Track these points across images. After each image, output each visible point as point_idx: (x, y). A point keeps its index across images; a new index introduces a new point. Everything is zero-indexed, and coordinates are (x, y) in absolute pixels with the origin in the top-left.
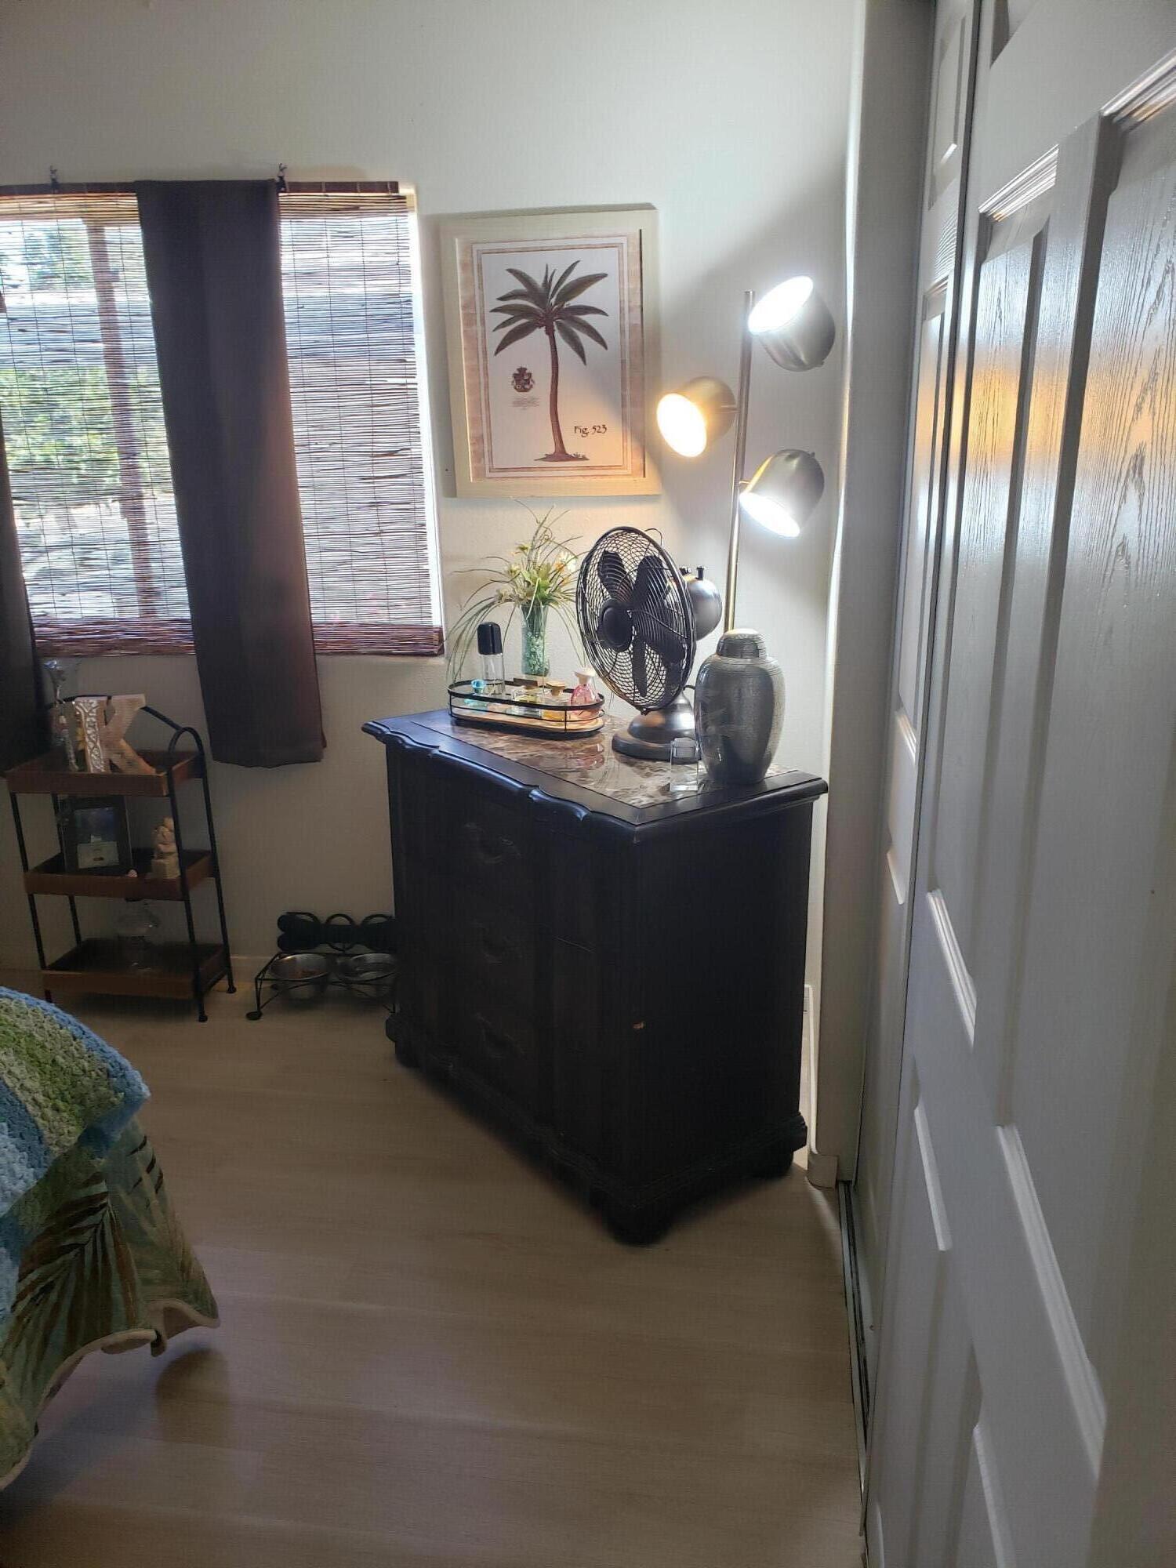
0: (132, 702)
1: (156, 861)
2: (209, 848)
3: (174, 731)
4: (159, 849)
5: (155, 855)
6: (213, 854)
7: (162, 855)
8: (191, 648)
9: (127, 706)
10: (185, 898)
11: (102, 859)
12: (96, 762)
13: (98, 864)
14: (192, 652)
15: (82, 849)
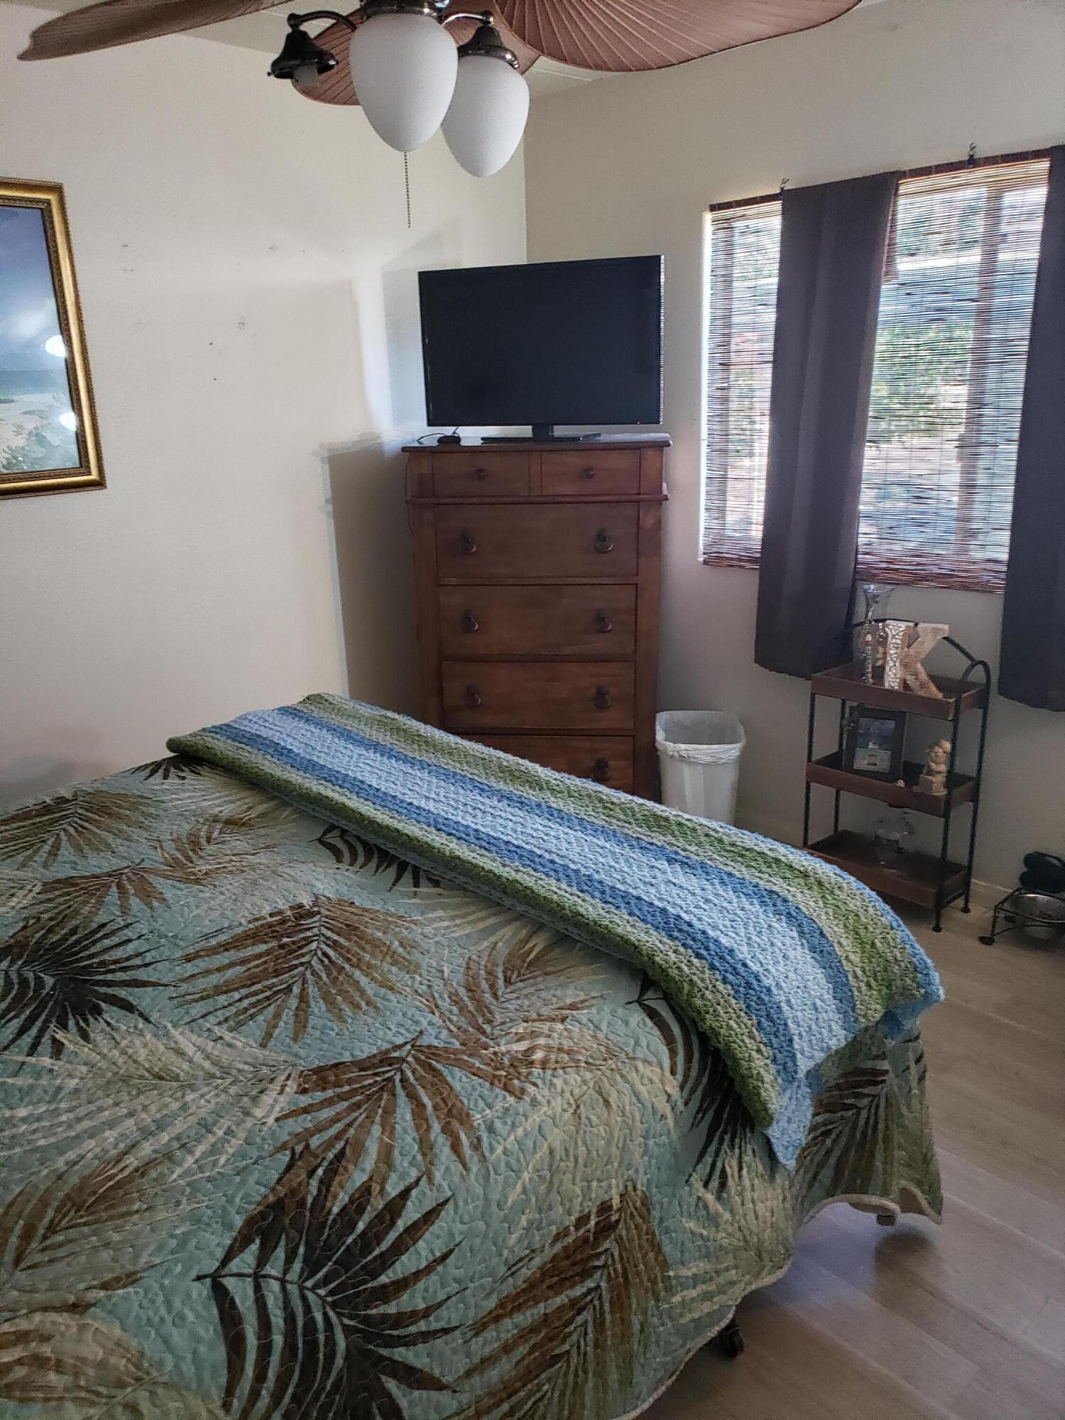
0: (936, 631)
1: (924, 777)
2: (974, 775)
3: (969, 662)
4: (929, 767)
5: (924, 771)
6: (977, 781)
7: (931, 772)
8: (1000, 588)
9: (931, 634)
10: (946, 815)
11: (875, 765)
12: (892, 679)
13: (872, 768)
14: (1001, 592)
15: (859, 752)
